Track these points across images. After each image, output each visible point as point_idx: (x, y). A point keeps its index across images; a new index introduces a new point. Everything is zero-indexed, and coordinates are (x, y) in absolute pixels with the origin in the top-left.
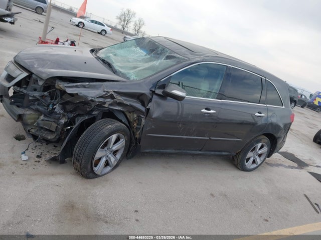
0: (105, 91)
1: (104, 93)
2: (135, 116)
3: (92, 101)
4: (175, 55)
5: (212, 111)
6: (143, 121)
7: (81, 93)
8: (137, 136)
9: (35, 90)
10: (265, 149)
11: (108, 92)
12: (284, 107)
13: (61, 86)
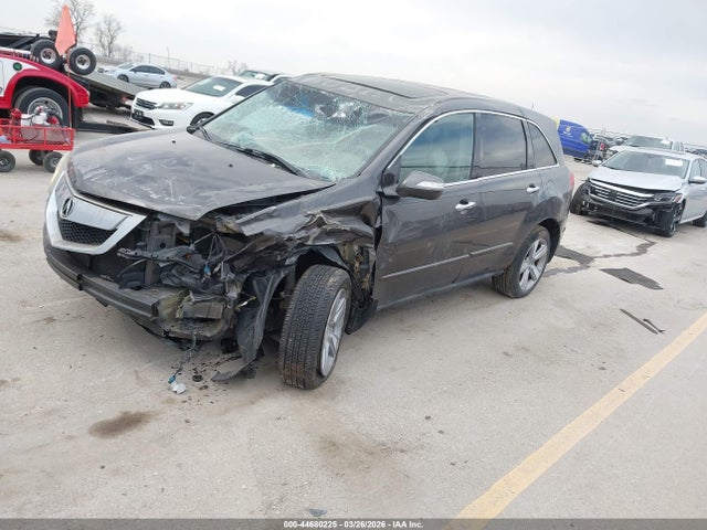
0: (307, 216)
1: (308, 220)
2: (356, 248)
3: (290, 239)
4: (381, 111)
5: (471, 204)
6: (372, 253)
7: (269, 230)
8: (366, 286)
9: (163, 246)
10: (544, 248)
11: (314, 215)
12: (558, 165)
13: (231, 225)
